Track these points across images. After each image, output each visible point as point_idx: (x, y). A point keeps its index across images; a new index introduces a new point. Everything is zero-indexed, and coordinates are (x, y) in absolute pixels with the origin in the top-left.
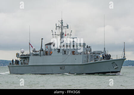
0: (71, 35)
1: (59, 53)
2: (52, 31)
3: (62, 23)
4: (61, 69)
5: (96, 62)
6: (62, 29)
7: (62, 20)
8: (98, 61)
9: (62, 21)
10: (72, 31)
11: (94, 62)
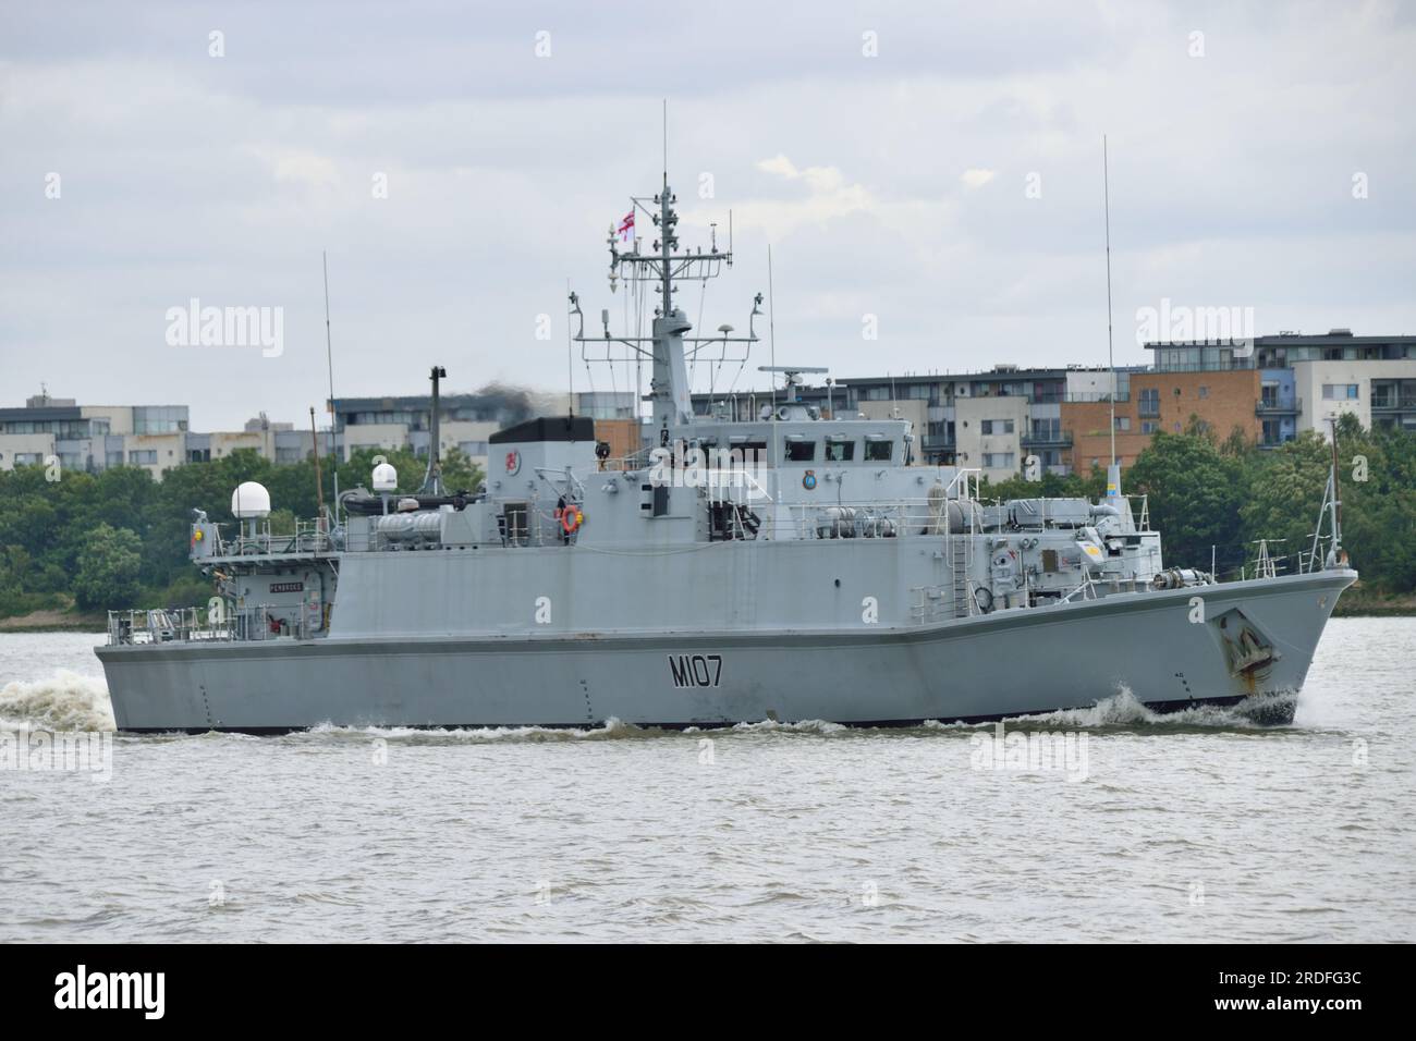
0: (753, 339)
1: (661, 524)
2: (573, 298)
3: (669, 219)
4: (680, 677)
5: (1044, 608)
6: (666, 277)
7: (667, 192)
8: (1064, 604)
9: (665, 198)
10: (758, 300)
11: (1029, 610)
